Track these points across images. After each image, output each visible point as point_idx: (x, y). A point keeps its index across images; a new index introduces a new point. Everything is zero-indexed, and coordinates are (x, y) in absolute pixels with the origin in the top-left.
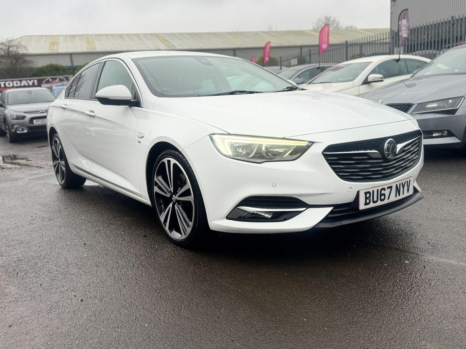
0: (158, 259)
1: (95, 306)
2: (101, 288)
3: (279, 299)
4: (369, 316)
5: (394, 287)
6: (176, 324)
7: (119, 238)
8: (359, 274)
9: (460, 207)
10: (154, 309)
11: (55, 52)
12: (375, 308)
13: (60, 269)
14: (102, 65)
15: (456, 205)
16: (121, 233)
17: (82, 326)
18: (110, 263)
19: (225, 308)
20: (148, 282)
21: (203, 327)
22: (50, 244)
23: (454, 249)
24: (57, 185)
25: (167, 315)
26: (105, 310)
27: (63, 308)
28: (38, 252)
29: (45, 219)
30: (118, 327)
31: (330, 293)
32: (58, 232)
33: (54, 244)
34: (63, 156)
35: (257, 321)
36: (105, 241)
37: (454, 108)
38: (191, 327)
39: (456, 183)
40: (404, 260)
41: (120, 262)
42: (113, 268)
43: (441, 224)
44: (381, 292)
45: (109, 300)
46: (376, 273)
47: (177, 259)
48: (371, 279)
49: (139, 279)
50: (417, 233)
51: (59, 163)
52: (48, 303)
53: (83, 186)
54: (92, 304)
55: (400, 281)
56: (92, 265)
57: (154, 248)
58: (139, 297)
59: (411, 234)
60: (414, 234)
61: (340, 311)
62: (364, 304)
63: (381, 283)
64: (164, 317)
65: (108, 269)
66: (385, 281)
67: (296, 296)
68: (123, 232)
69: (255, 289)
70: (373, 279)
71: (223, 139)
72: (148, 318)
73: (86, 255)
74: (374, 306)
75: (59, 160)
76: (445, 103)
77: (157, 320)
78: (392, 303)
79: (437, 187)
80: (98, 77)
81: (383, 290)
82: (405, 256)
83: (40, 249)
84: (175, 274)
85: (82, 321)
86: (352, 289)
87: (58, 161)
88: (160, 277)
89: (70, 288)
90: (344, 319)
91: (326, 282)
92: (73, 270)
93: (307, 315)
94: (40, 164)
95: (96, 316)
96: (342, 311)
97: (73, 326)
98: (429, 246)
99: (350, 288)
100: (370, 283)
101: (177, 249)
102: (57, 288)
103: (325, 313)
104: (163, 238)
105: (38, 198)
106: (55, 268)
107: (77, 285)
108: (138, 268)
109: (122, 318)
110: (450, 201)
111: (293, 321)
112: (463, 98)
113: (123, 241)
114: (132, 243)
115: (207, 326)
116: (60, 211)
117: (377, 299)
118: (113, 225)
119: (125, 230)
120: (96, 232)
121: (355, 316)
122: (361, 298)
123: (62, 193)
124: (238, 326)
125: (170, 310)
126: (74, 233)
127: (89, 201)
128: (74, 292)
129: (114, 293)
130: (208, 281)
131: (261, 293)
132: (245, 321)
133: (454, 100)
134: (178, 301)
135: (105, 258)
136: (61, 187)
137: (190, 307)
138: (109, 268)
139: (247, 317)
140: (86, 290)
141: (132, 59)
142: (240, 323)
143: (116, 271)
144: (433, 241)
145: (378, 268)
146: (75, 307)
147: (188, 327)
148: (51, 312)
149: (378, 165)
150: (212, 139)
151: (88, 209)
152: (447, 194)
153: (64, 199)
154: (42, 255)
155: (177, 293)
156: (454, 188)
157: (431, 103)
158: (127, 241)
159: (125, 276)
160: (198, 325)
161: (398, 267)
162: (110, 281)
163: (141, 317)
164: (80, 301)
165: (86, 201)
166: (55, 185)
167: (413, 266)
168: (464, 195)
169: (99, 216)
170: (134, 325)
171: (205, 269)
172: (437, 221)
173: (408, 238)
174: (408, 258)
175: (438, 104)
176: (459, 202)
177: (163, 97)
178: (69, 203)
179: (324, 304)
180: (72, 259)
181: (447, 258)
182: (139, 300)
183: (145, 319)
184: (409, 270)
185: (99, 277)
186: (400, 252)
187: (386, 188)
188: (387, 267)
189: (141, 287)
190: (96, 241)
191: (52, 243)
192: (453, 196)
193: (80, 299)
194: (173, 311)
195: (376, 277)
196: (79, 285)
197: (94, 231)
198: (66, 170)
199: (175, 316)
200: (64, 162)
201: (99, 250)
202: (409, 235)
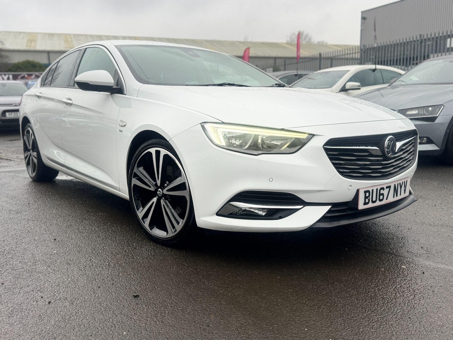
0: (137, 258)
1: (65, 309)
2: (72, 289)
3: (274, 305)
4: (376, 326)
5: (396, 293)
6: (159, 332)
7: (92, 234)
8: (357, 278)
9: (446, 213)
10: (133, 314)
11: (32, 49)
12: (380, 317)
13: (26, 266)
14: (82, 52)
15: (441, 210)
16: (95, 229)
17: (49, 333)
18: (82, 261)
19: (215, 315)
20: (126, 283)
21: (190, 336)
22: (15, 239)
23: (450, 255)
24: (28, 178)
25: (149, 322)
26: (77, 314)
27: (27, 312)
28: (2, 246)
29: (12, 212)
30: (91, 335)
31: (330, 299)
32: (25, 226)
33: (20, 238)
34: (35, 147)
35: (253, 331)
36: (77, 237)
37: (434, 116)
38: (177, 337)
39: (437, 189)
40: (401, 265)
41: (94, 261)
42: (86, 266)
43: (431, 229)
44: (384, 299)
45: (81, 303)
46: (374, 278)
47: (158, 258)
48: (370, 284)
49: (116, 280)
50: (409, 238)
51: (31, 155)
52: (10, 306)
53: (54, 180)
54: (61, 307)
55: (401, 287)
56: (62, 263)
57: (132, 245)
58: (116, 300)
59: (402, 238)
60: (405, 238)
61: (343, 319)
62: (367, 312)
63: (381, 289)
64: (146, 324)
65: (81, 268)
66: (385, 287)
67: (292, 302)
68: (97, 228)
69: (247, 294)
70: (371, 284)
71: (216, 128)
72: (127, 325)
73: (56, 252)
74: (379, 314)
75: (31, 151)
76: (424, 110)
77: (137, 327)
78: (398, 312)
79: (420, 192)
80: (78, 64)
81: (385, 297)
82: (401, 261)
83: (5, 243)
84: (156, 275)
85: (49, 327)
86: (352, 295)
87: (29, 152)
88: (139, 278)
89: (36, 288)
90: (349, 329)
91: (323, 287)
92: (40, 268)
93: (307, 324)
94: (10, 157)
95: (66, 321)
96: (345, 320)
97: (37, 333)
98: (422, 250)
99: (349, 294)
100: (369, 288)
101: (157, 247)
102: (21, 288)
103: (327, 322)
104: (141, 236)
105: (6, 190)
106: (20, 265)
107: (44, 285)
108: (114, 268)
109: (96, 324)
110: (435, 206)
111: (293, 331)
112: (443, 107)
113: (97, 238)
114: (108, 240)
115: (196, 336)
116: (29, 204)
117: (380, 307)
118: (86, 220)
119: (99, 225)
120: (68, 227)
121: (361, 326)
122: (364, 306)
123: (33, 186)
124: (231, 336)
125: (152, 316)
126: (43, 228)
127: (61, 195)
128: (41, 292)
129: (87, 295)
130: (194, 283)
131: (254, 298)
132: (238, 331)
133: (434, 108)
134: (161, 305)
135: (77, 255)
136: (31, 180)
137: (175, 313)
138: (81, 266)
139: (240, 326)
140: (55, 291)
141: (115, 46)
142: (233, 333)
143: (89, 270)
144: (426, 246)
145: (375, 273)
146: (42, 311)
147: (173, 336)
148: (13, 316)
149: (377, 163)
150: (203, 127)
151: (59, 203)
152: (431, 199)
153: (34, 192)
154: (7, 250)
155: (159, 297)
156: (437, 194)
157: (411, 110)
158: (101, 238)
159: (100, 276)
160: (185, 334)
161: (396, 272)
162: (83, 281)
163: (119, 324)
164: (47, 303)
165: (58, 195)
166: (25, 178)
167: (412, 271)
168: (447, 201)
169: (71, 210)
170: (111, 333)
171: (189, 269)
172: (425, 225)
173: (400, 242)
174: (404, 263)
175: (418, 111)
176: (444, 207)
177: (148, 84)
178: (39, 196)
179: (324, 311)
180: (40, 255)
181: (444, 264)
182: (116, 303)
183: (124, 327)
184: (407, 275)
185: (70, 276)
186: (394, 256)
187: (385, 188)
188: (385, 272)
189: (117, 289)
190: (68, 236)
191: (19, 238)
192: (437, 202)
193: (47, 301)
194: (156, 317)
195: (375, 282)
196: (46, 284)
197: (65, 225)
198: (38, 162)
199: (157, 323)
200: (35, 153)
201: (70, 246)
202: (400, 239)
